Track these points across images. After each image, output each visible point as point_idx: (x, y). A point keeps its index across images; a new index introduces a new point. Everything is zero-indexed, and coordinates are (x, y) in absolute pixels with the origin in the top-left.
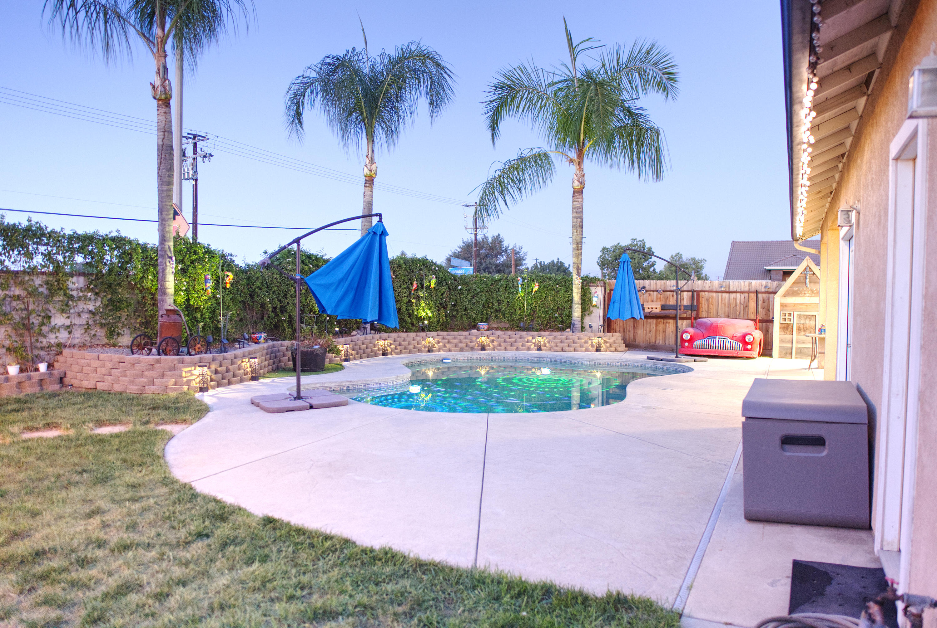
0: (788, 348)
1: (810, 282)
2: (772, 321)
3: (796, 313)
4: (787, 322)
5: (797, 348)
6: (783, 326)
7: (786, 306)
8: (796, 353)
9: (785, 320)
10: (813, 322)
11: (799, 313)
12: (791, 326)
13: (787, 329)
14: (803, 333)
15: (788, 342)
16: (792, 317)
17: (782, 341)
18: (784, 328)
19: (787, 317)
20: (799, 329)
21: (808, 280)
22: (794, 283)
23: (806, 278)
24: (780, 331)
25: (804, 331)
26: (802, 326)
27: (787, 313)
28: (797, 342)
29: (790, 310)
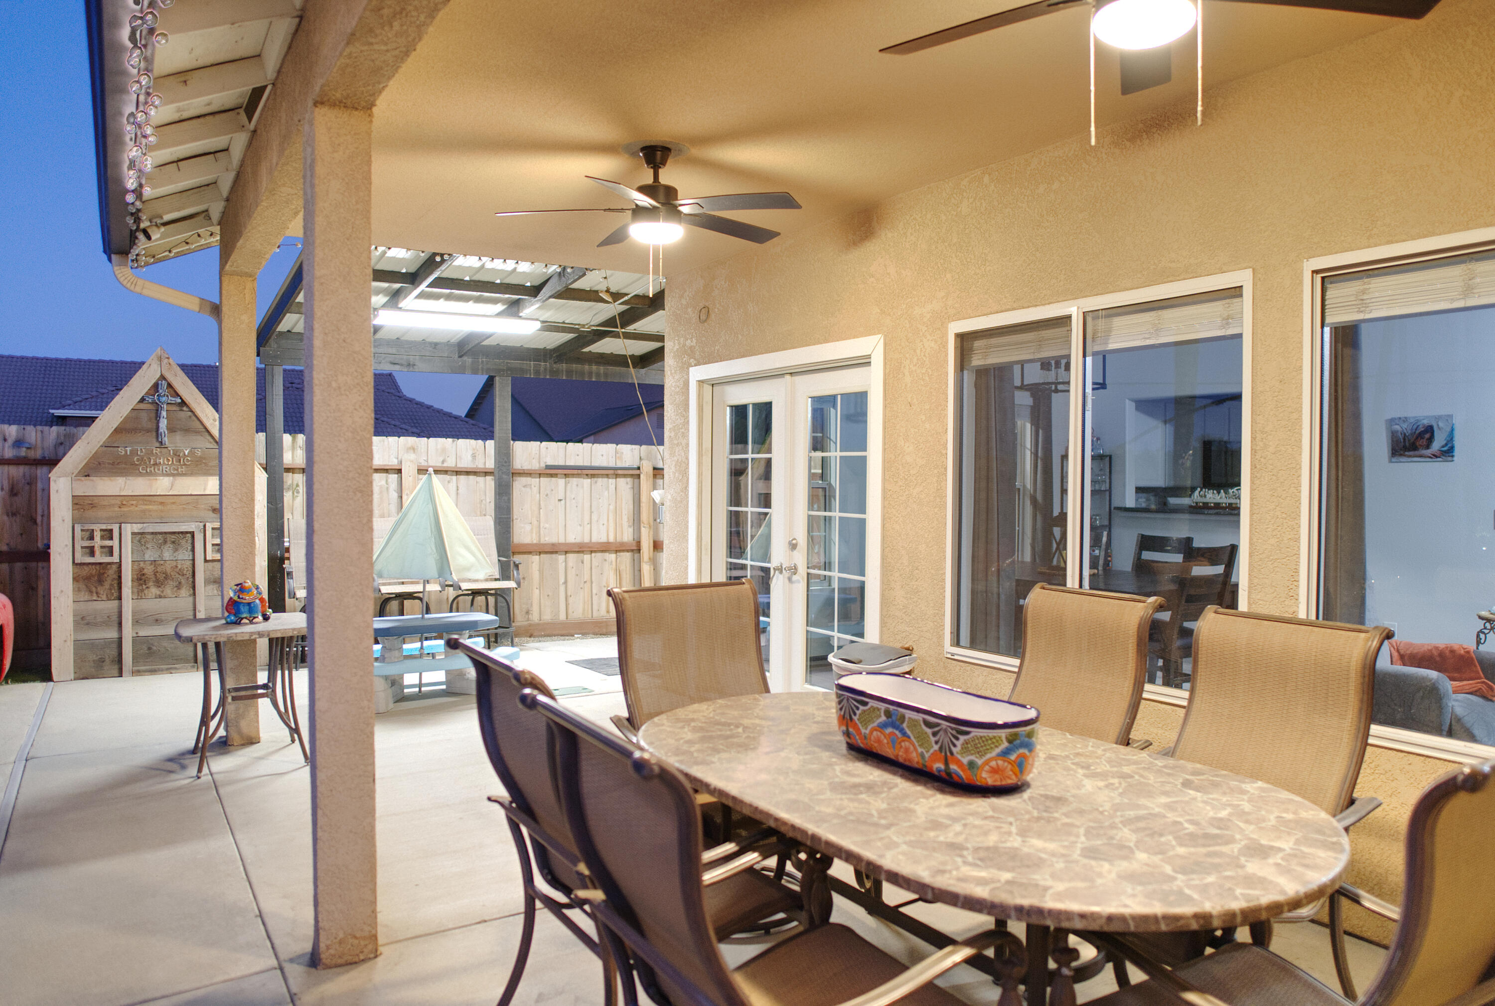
0: (107, 643)
1: (171, 429)
2: (44, 555)
3: (128, 529)
4: (100, 558)
5: (136, 640)
6: (86, 571)
7: (93, 506)
8: (135, 659)
9: (91, 551)
10: (184, 555)
11: (137, 528)
12: (112, 571)
13: (100, 581)
14: (154, 591)
15: (106, 623)
16: (115, 543)
17: (82, 621)
18: (88, 578)
19: (98, 542)
20: (140, 579)
21: (163, 424)
22: (117, 431)
23: (158, 416)
24: (76, 590)
25: (159, 584)
26: (149, 570)
27: (97, 528)
28: (136, 622)
29: (109, 520)
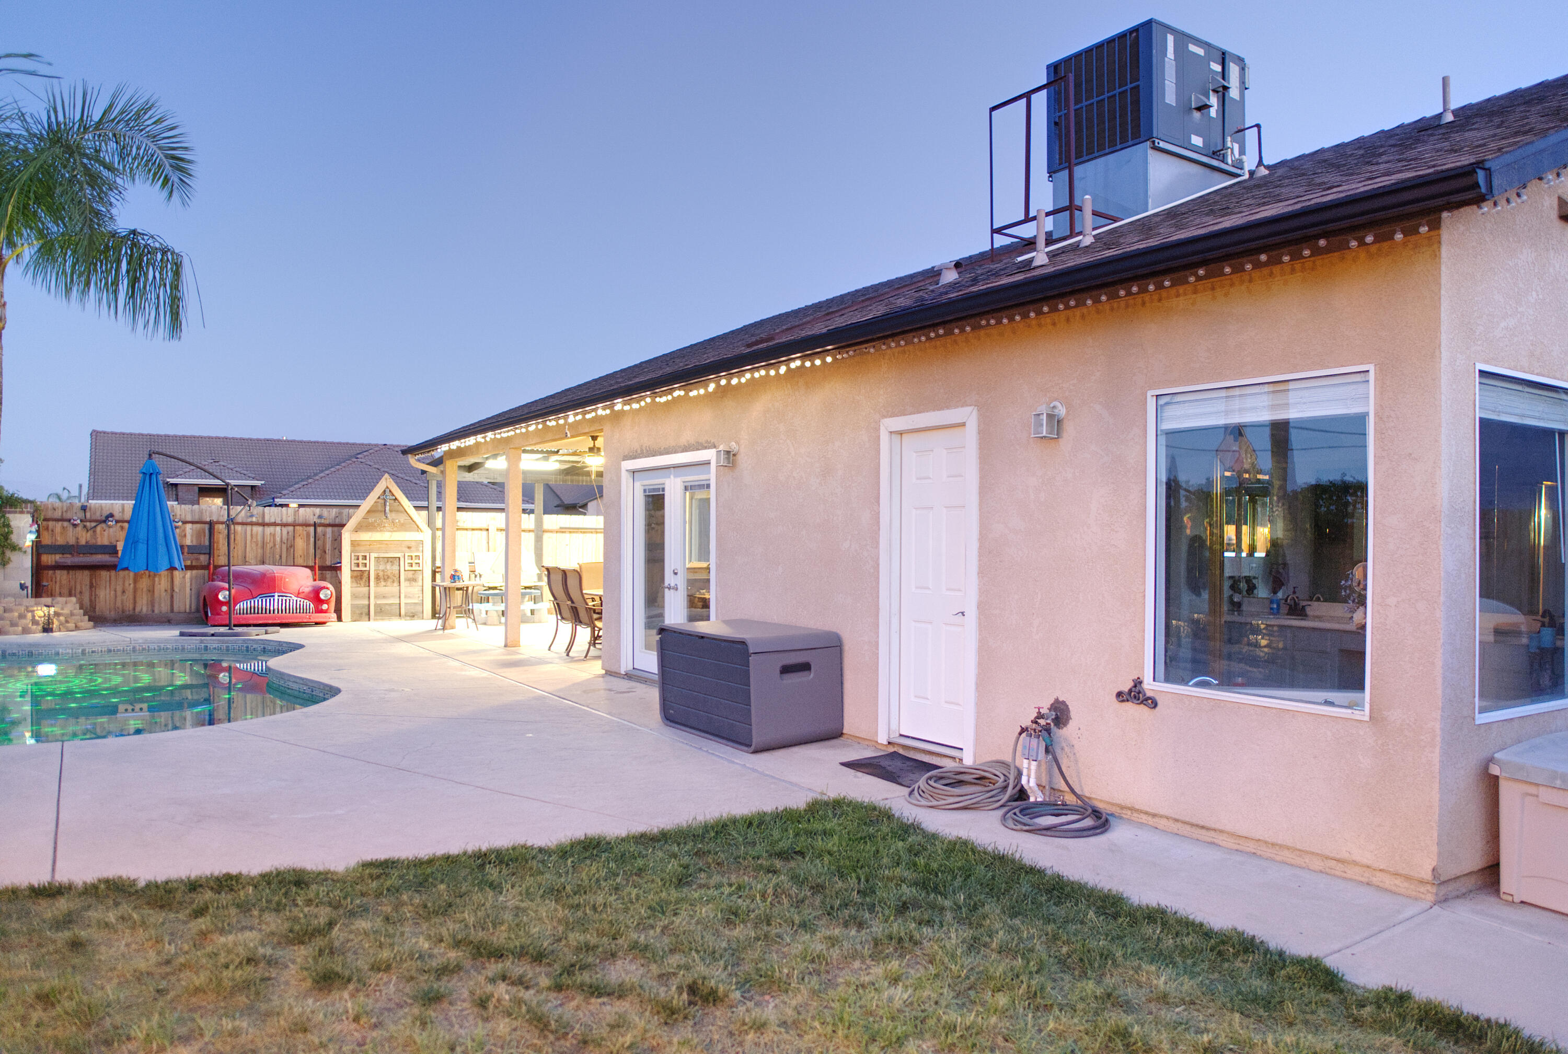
0: (363, 606)
1: (391, 511)
2: (340, 568)
3: (373, 555)
4: (361, 568)
5: (376, 605)
6: (355, 574)
7: (359, 545)
8: (375, 613)
9: (358, 565)
10: (396, 567)
11: (376, 555)
12: (366, 574)
13: (361, 579)
14: (383, 583)
15: (363, 597)
16: (367, 562)
17: (354, 596)
18: (356, 577)
19: (361, 561)
20: (378, 578)
21: (388, 508)
22: (368, 512)
23: (385, 505)
24: (352, 582)
25: (385, 580)
26: (381, 574)
27: (360, 554)
28: (376, 597)
29: (365, 551)
